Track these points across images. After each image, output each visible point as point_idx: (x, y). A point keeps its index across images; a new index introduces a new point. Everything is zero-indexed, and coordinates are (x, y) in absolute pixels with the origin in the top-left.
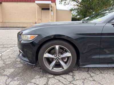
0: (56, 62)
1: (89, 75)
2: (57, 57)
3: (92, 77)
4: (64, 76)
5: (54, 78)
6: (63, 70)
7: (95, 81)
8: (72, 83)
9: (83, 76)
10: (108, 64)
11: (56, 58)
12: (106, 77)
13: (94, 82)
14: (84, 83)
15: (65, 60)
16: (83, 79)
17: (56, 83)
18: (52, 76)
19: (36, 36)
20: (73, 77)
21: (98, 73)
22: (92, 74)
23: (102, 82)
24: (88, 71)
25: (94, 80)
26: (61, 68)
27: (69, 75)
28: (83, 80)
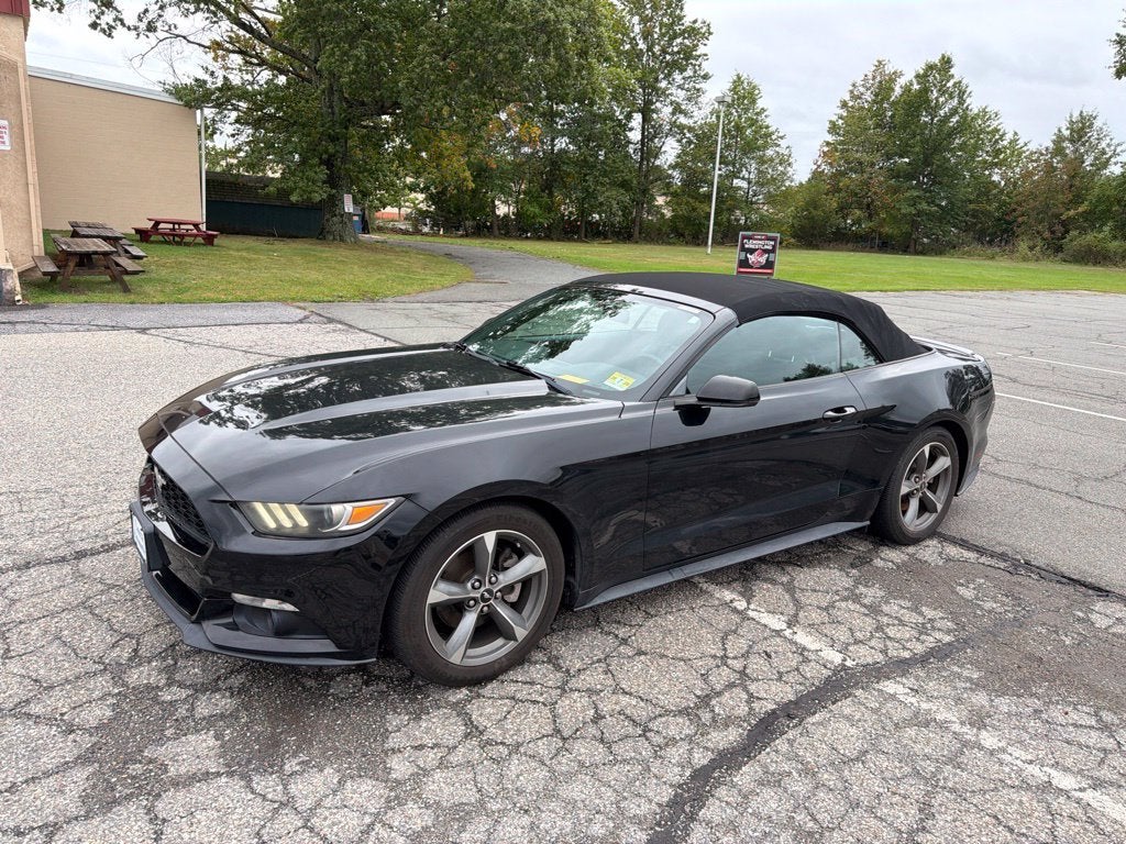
0: (481, 616)
1: (611, 639)
2: (482, 589)
3: (624, 641)
4: (518, 674)
5: (479, 696)
6: (511, 645)
7: (645, 654)
8: (571, 690)
9: (592, 648)
10: (671, 568)
11: (482, 595)
12: (672, 628)
13: (642, 657)
14: (613, 675)
15: (513, 597)
16: (599, 661)
17: (509, 713)
18: (465, 691)
19: (392, 502)
20: (558, 668)
21: (639, 621)
22: (622, 632)
23: (668, 649)
24: (597, 623)
25: (640, 653)
26: (500, 642)
27: (536, 663)
28: (601, 664)
